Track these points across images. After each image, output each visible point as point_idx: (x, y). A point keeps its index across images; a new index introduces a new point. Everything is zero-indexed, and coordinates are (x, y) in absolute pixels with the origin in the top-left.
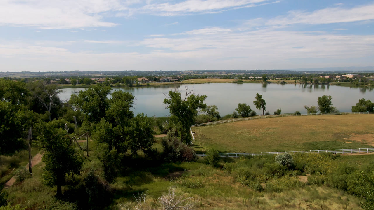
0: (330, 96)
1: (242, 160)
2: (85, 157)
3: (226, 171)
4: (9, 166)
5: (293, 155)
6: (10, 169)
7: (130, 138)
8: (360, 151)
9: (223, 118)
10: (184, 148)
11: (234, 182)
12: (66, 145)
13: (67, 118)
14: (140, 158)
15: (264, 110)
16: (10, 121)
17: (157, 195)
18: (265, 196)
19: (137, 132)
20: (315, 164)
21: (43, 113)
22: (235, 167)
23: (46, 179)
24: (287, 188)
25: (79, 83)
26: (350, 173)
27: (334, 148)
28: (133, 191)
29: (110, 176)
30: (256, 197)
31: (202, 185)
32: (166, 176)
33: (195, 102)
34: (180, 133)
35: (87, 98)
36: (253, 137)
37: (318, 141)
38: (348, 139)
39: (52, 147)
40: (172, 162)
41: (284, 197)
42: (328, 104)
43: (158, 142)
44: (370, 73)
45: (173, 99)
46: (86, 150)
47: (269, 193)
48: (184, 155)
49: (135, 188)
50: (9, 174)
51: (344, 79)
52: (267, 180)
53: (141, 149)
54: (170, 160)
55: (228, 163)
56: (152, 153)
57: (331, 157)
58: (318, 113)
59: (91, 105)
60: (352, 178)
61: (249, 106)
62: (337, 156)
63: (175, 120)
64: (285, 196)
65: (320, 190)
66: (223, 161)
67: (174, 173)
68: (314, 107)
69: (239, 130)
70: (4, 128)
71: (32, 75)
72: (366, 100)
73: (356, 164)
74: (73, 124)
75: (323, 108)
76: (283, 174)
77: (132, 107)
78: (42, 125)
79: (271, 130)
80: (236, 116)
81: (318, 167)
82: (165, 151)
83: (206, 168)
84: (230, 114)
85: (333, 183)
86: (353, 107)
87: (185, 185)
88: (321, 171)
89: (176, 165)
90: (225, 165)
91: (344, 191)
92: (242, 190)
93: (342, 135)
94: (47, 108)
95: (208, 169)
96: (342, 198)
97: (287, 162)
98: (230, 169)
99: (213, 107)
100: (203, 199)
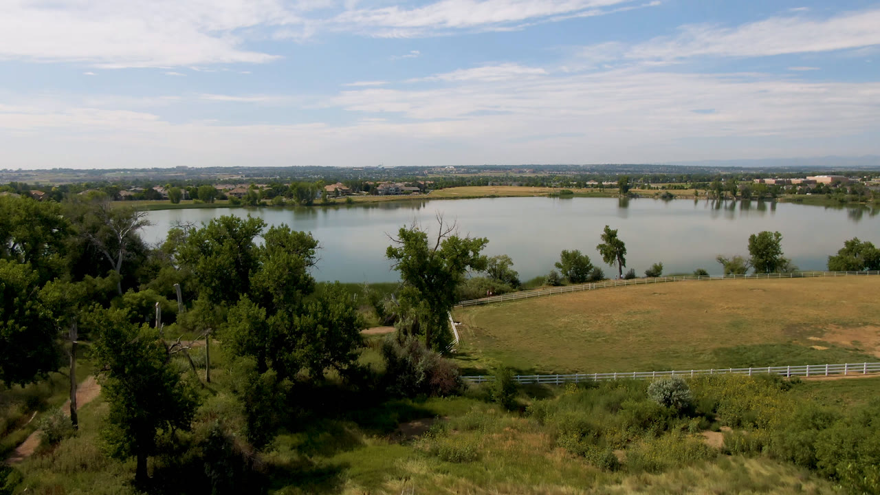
0: (777, 232)
1: (570, 392)
2: (203, 385)
3: (531, 420)
4: (23, 408)
5: (689, 381)
6: (26, 413)
7: (308, 343)
8: (847, 369)
9: (525, 284)
10: (435, 363)
11: (552, 446)
12: (158, 362)
13: (160, 286)
14: (331, 387)
15: (623, 267)
16: (27, 310)
17: (370, 479)
18: (623, 482)
19: (324, 327)
20: (742, 403)
21: (104, 276)
22: (554, 409)
23: (111, 442)
24: (676, 461)
25: (187, 198)
26: (825, 428)
27: (786, 361)
28: (314, 469)
29: (260, 436)
30: (603, 484)
31: (476, 455)
32: (393, 431)
33: (460, 253)
34: (424, 326)
35: (207, 246)
36: (597, 334)
37: (749, 344)
38: (818, 339)
39: (124, 370)
40: (406, 397)
41: (667, 484)
42: (773, 253)
43: (372, 346)
44: (873, 173)
45: (409, 246)
46: (203, 366)
47: (633, 475)
48: (435, 380)
49: (319, 461)
50: (25, 425)
51: (812, 187)
52: (629, 441)
53: (334, 365)
54: (402, 390)
55: (538, 398)
56: (358, 375)
57: (779, 384)
58: (748, 274)
59: (215, 264)
60: (828, 440)
61: (586, 256)
62: (793, 382)
63: (413, 298)
64: (670, 482)
65: (752, 467)
66: (525, 395)
67: (411, 424)
68: (740, 259)
69: (564, 316)
70: (13, 328)
71: (78, 176)
72: (862, 242)
73: (838, 402)
74: (173, 301)
75: (761, 260)
76: (667, 426)
77: (311, 264)
78: (100, 317)
79: (638, 317)
80: (556, 280)
81: (748, 409)
82: (388, 369)
83: (484, 411)
84: (542, 275)
85: (783, 450)
86: (831, 259)
87: (436, 455)
88: (756, 420)
89: (416, 405)
90: (530, 403)
91: (810, 469)
92: (569, 466)
93: (804, 328)
94: (113, 263)
95: (489, 414)
96: (804, 487)
97: (675, 399)
98: (541, 415)
99: (504, 261)
100: (478, 489)
